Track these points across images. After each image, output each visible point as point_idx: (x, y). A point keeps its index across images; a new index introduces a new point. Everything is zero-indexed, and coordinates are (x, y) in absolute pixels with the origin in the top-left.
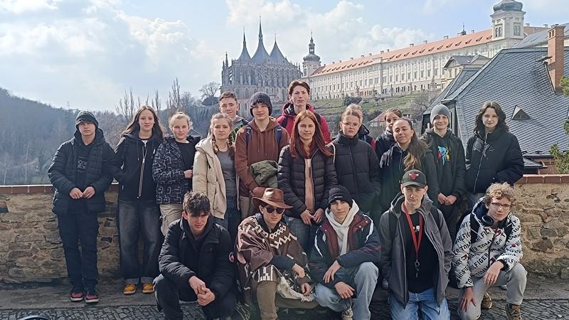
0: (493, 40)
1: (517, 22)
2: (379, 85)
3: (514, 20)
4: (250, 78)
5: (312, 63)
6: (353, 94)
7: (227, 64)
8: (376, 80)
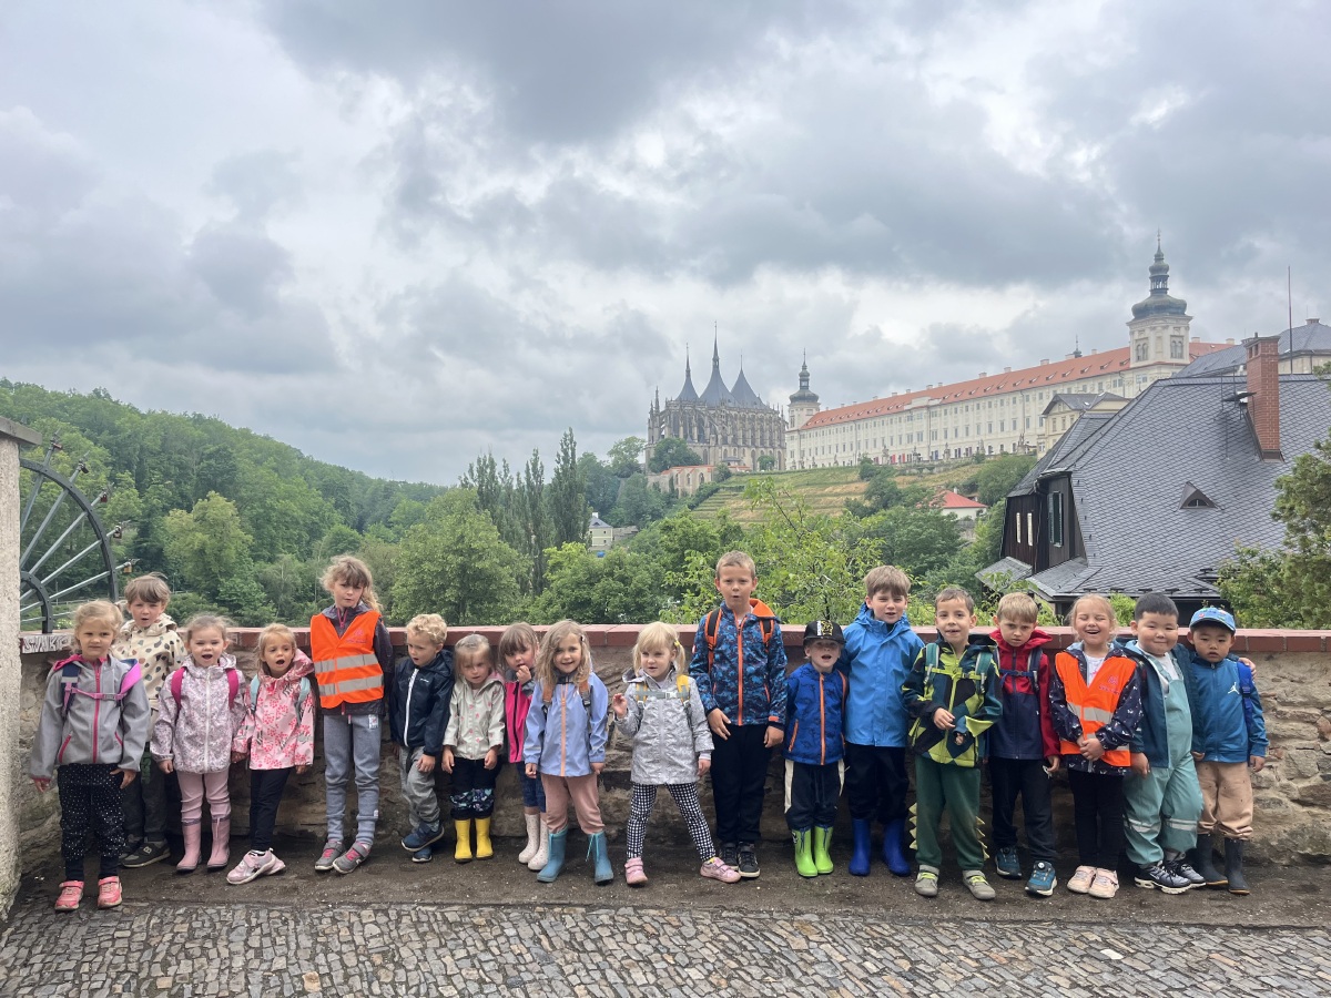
0: (1132, 366)
1: (1176, 333)
2: (924, 444)
3: (1171, 331)
4: (695, 430)
5: (806, 405)
6: (877, 459)
7: (657, 407)
8: (920, 436)
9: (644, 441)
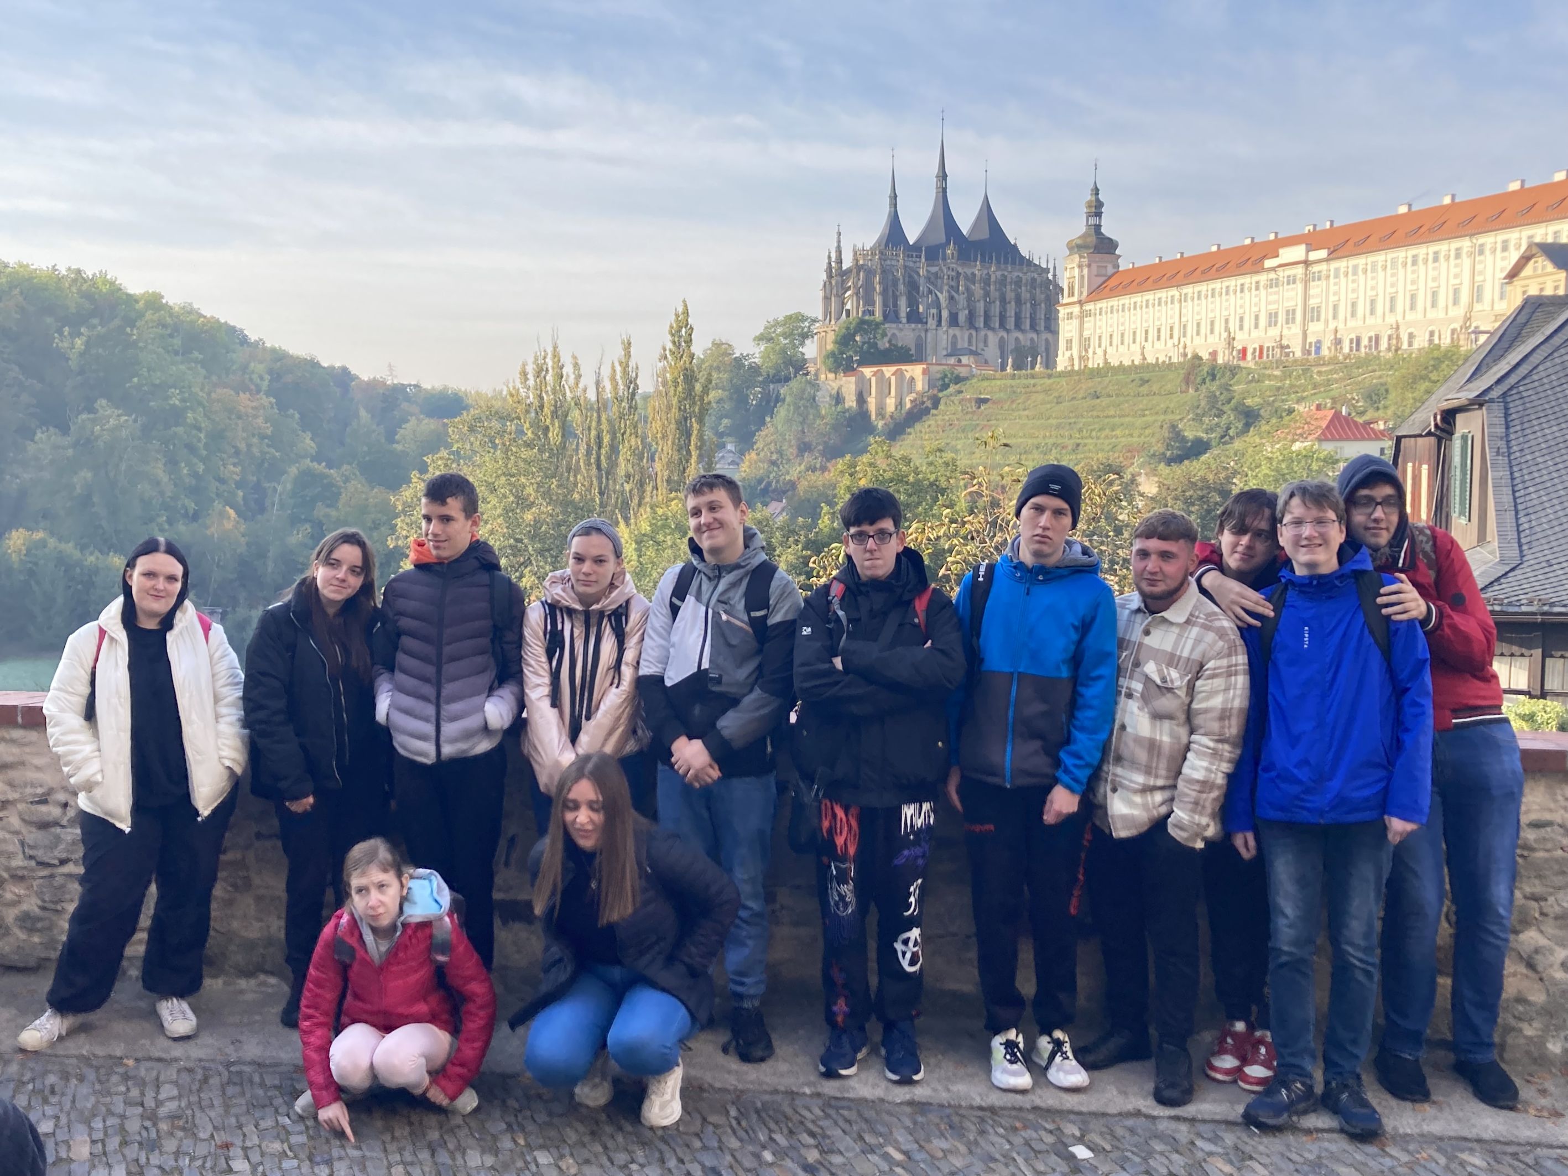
2: (1296, 329)
4: (903, 302)
5: (1095, 258)
6: (1214, 354)
7: (839, 261)
8: (1291, 315)
9: (815, 321)
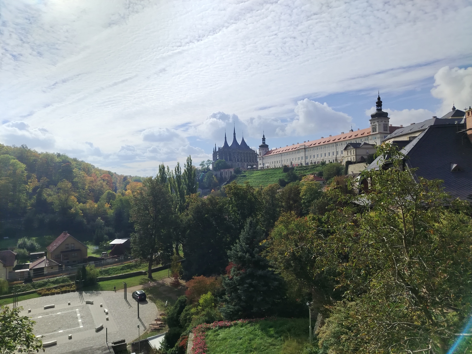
0: (371, 134)
2: (304, 160)
3: (383, 122)
4: (228, 157)
5: (264, 148)
6: (288, 165)
7: (216, 150)
8: (302, 158)
9: (211, 161)
